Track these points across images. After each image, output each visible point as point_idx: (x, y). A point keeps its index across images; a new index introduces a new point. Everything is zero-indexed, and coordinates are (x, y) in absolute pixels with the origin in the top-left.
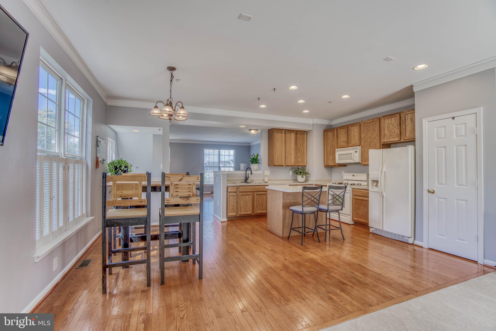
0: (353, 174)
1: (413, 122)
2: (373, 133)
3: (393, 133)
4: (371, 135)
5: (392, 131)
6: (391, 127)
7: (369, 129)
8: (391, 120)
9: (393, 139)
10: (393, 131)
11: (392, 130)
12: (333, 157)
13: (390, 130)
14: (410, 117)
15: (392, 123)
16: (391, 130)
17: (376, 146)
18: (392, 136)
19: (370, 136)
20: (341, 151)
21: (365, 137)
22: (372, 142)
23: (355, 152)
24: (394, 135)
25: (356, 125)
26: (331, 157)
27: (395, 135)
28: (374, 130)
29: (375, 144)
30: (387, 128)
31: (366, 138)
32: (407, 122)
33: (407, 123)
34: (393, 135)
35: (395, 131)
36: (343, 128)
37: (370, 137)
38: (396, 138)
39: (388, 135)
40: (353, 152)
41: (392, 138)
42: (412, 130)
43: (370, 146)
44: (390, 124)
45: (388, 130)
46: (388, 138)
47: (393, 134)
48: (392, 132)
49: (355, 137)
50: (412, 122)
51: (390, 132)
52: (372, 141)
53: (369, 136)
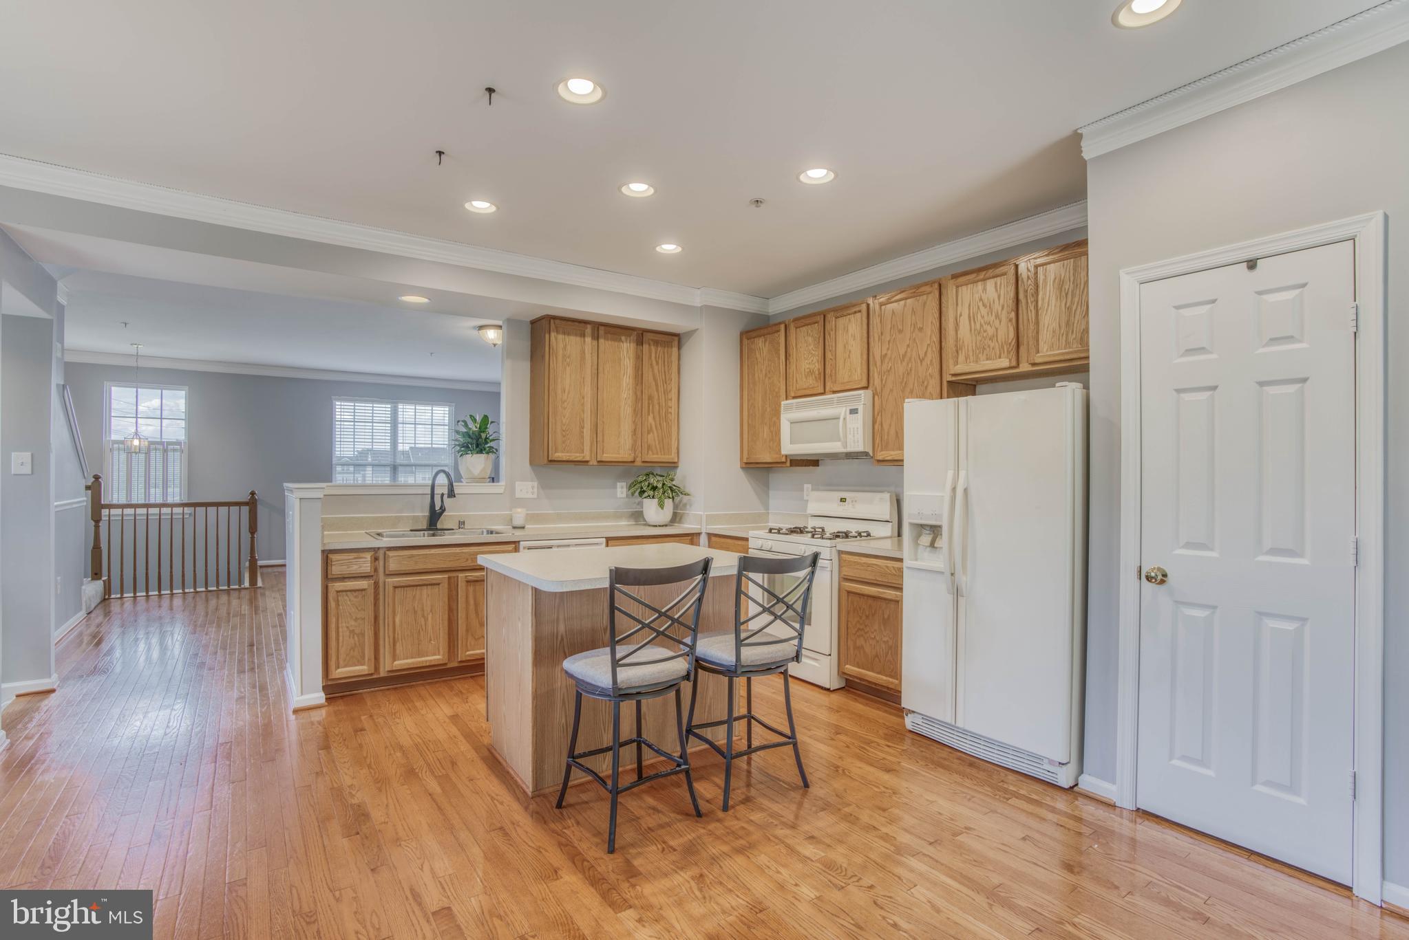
0: (844, 495)
1: (1067, 294)
2: (914, 339)
3: (990, 339)
4: (908, 346)
5: (985, 331)
6: (983, 317)
7: (900, 327)
8: (985, 289)
9: (988, 362)
10: (991, 331)
11: (985, 327)
12: (771, 432)
13: (978, 326)
14: (1053, 277)
15: (986, 301)
16: (981, 325)
17: (926, 387)
18: (984, 349)
19: (906, 352)
20: (798, 407)
21: (886, 354)
22: (913, 372)
23: (848, 412)
24: (992, 345)
25: (855, 312)
26: (766, 429)
27: (997, 347)
28: (921, 329)
29: (923, 382)
30: (967, 322)
31: (891, 358)
32: (1045, 294)
33: (1043, 299)
34: (989, 346)
35: (997, 329)
36: (807, 325)
37: (904, 356)
38: (1000, 357)
39: (970, 348)
40: (842, 411)
41: (987, 359)
42: (1063, 325)
43: (903, 391)
44: (980, 304)
45: (971, 330)
46: (971, 357)
47: (990, 342)
48: (985, 335)
49: (849, 356)
50: (1063, 294)
51: (979, 333)
52: (911, 370)
53: (902, 351)
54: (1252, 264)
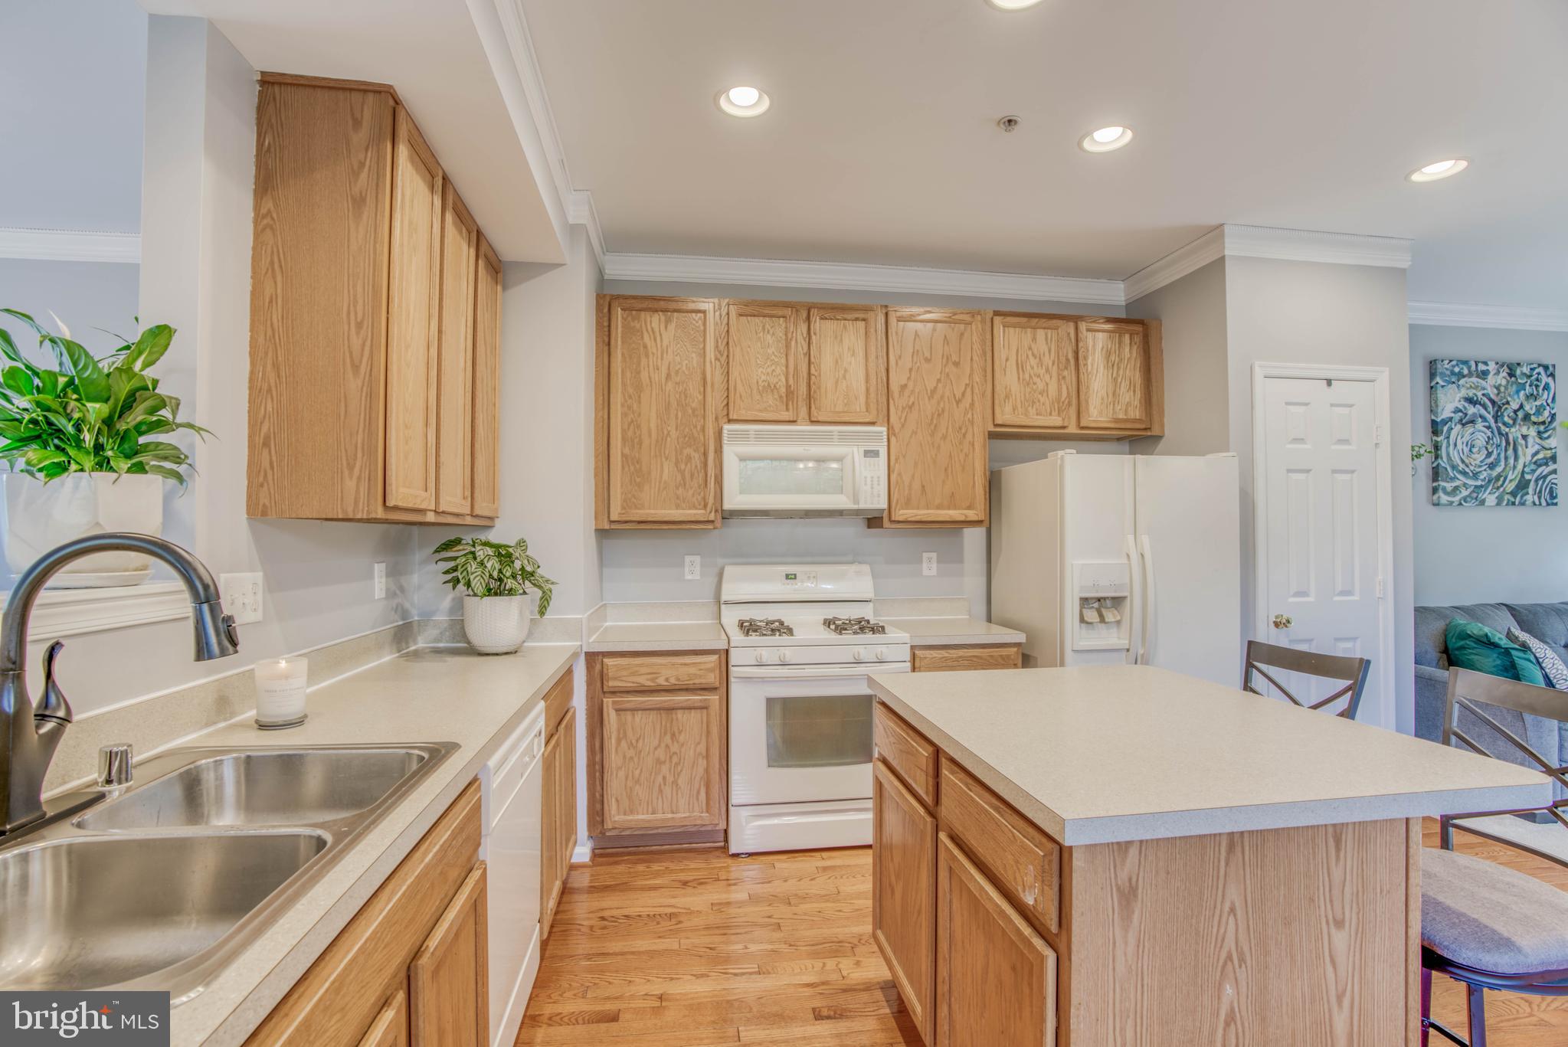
0: (791, 569)
1: (1113, 366)
2: (948, 375)
3: (1040, 394)
4: (939, 381)
5: (1035, 384)
6: (1032, 368)
7: (927, 354)
8: (1034, 339)
9: (1039, 417)
10: (1041, 385)
11: (1035, 379)
13: (1027, 376)
14: (1101, 346)
15: (1036, 352)
16: (1030, 377)
17: (964, 435)
18: (1033, 402)
19: (936, 388)
20: (760, 437)
21: (906, 385)
22: (946, 414)
23: (862, 453)
24: (1042, 400)
25: (857, 319)
26: (668, 468)
27: (1047, 402)
28: (956, 364)
29: (960, 428)
30: (1015, 367)
31: (913, 392)
32: (1093, 360)
33: (1092, 365)
34: (1039, 401)
35: (1047, 384)
36: (764, 316)
37: (934, 391)
38: (1051, 414)
39: (1019, 401)
40: (855, 452)
41: (1037, 414)
42: (1111, 395)
43: (932, 435)
44: (1030, 353)
45: (1019, 378)
46: (1020, 409)
47: (1040, 396)
48: (1035, 387)
49: (844, 377)
50: (1110, 364)
51: (1028, 384)
52: (943, 411)
53: (930, 385)
54: (1329, 382)
